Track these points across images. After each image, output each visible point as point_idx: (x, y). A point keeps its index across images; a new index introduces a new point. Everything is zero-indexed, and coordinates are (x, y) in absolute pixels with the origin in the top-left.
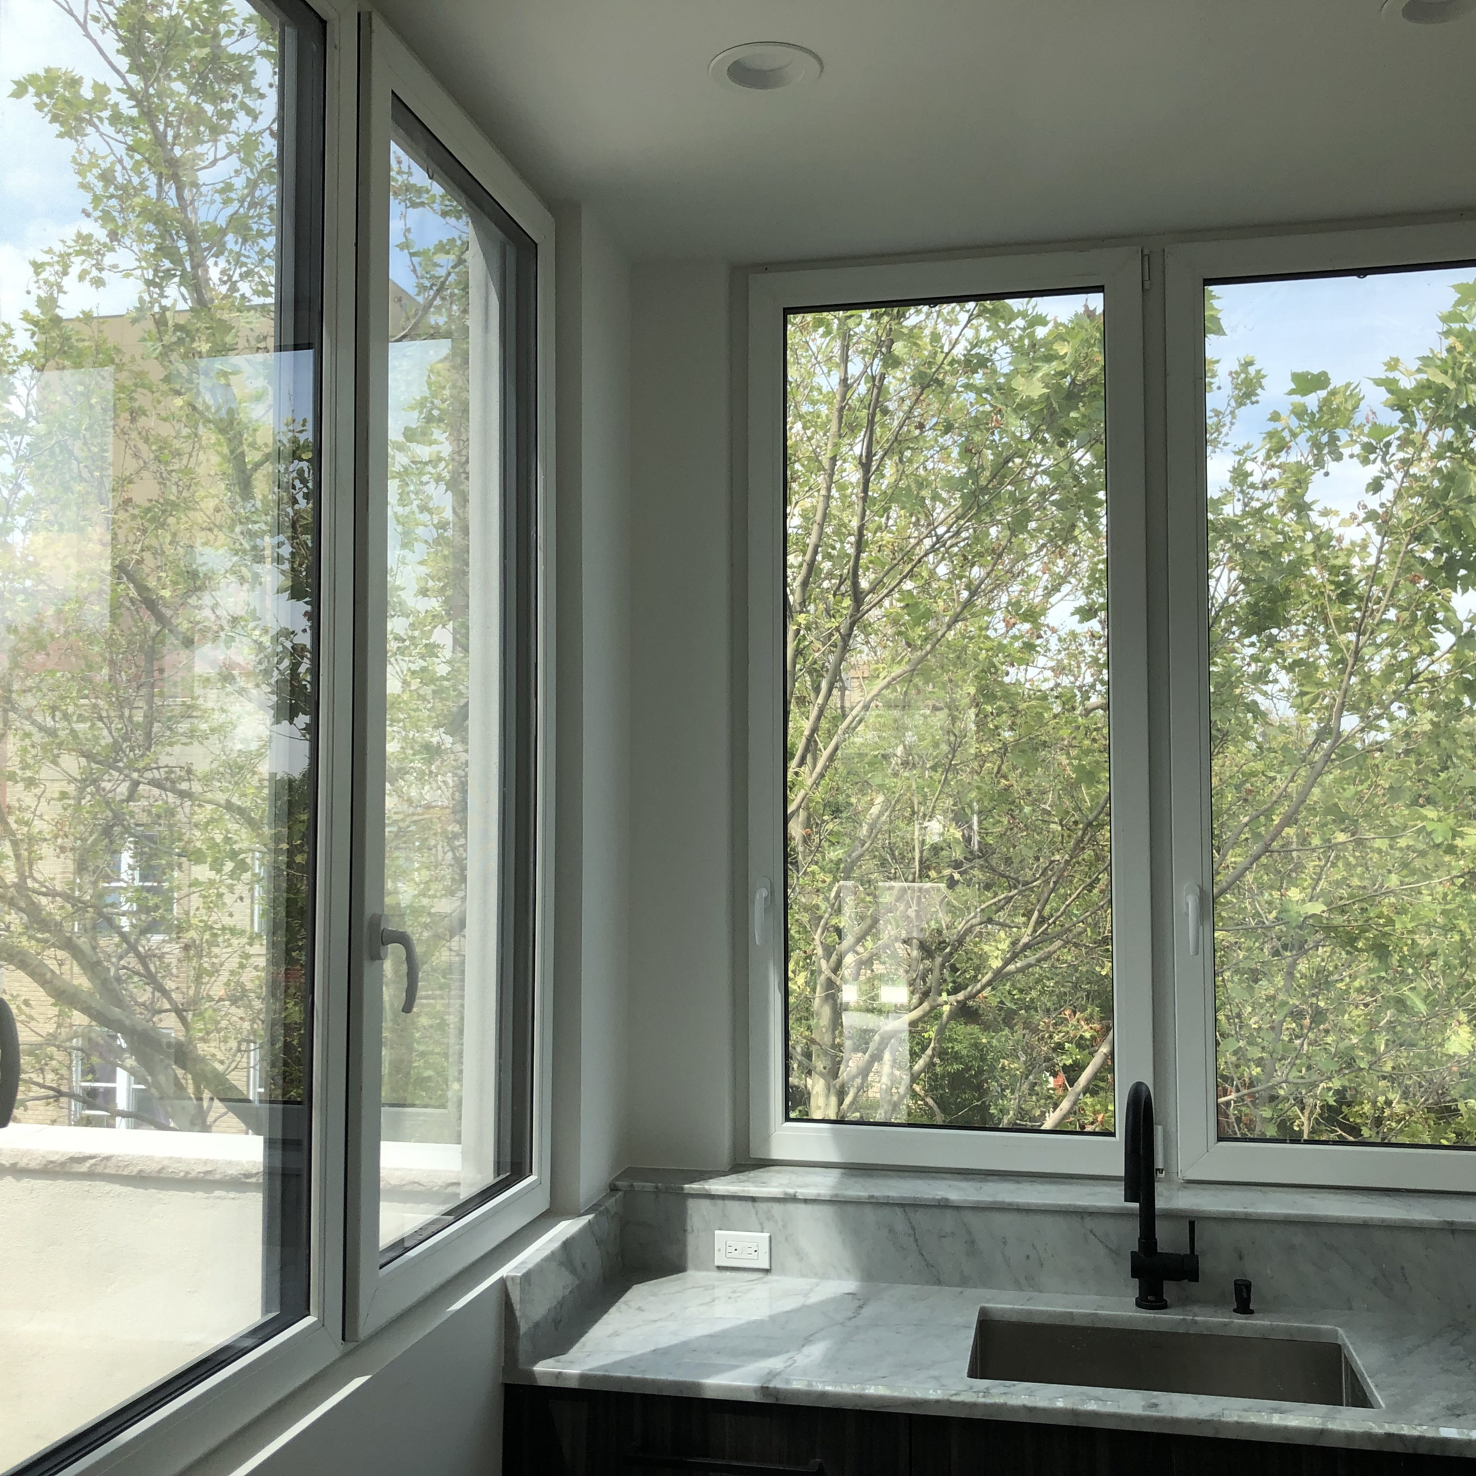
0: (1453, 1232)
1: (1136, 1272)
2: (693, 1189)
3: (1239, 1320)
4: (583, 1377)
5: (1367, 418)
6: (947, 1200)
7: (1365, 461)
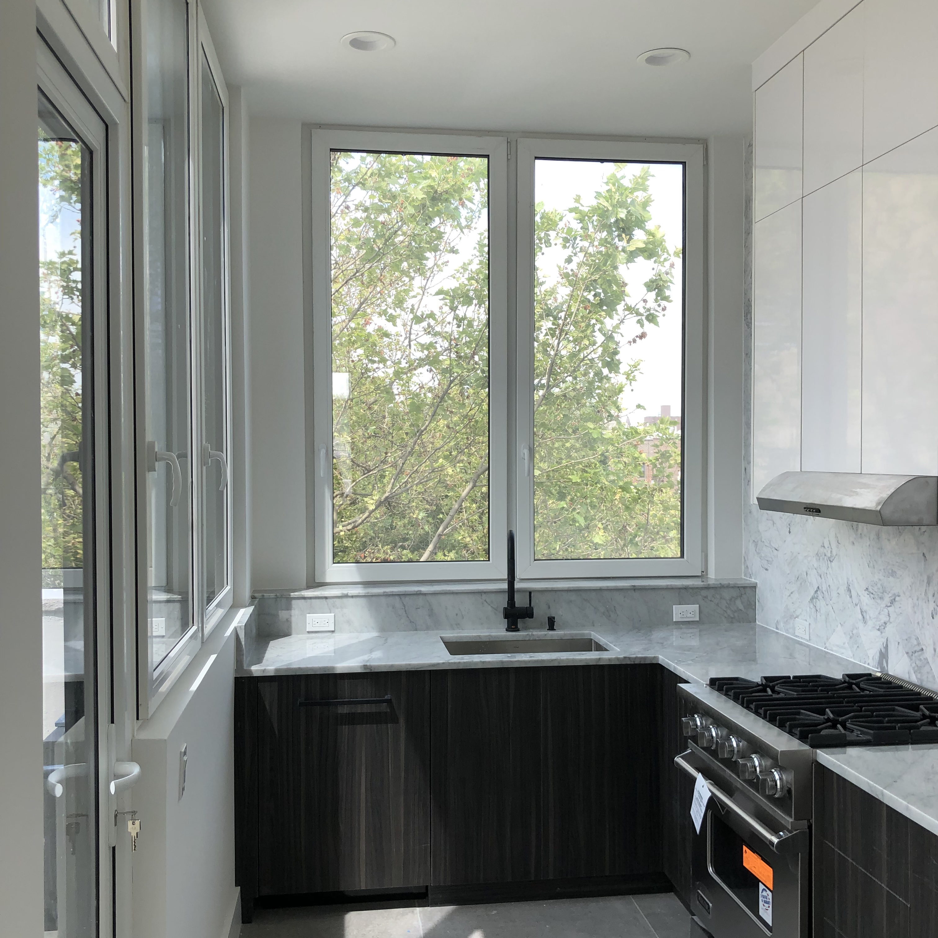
0: (635, 590)
1: (506, 616)
2: (296, 595)
3: (551, 632)
4: (277, 670)
5: (565, 225)
6: (420, 591)
7: (565, 247)
